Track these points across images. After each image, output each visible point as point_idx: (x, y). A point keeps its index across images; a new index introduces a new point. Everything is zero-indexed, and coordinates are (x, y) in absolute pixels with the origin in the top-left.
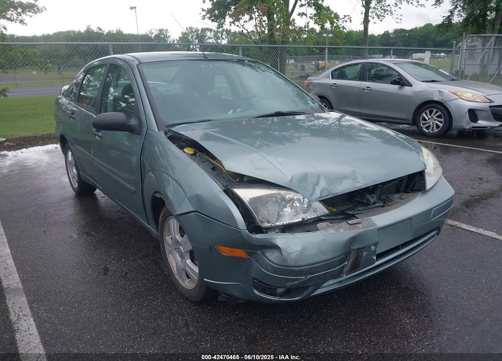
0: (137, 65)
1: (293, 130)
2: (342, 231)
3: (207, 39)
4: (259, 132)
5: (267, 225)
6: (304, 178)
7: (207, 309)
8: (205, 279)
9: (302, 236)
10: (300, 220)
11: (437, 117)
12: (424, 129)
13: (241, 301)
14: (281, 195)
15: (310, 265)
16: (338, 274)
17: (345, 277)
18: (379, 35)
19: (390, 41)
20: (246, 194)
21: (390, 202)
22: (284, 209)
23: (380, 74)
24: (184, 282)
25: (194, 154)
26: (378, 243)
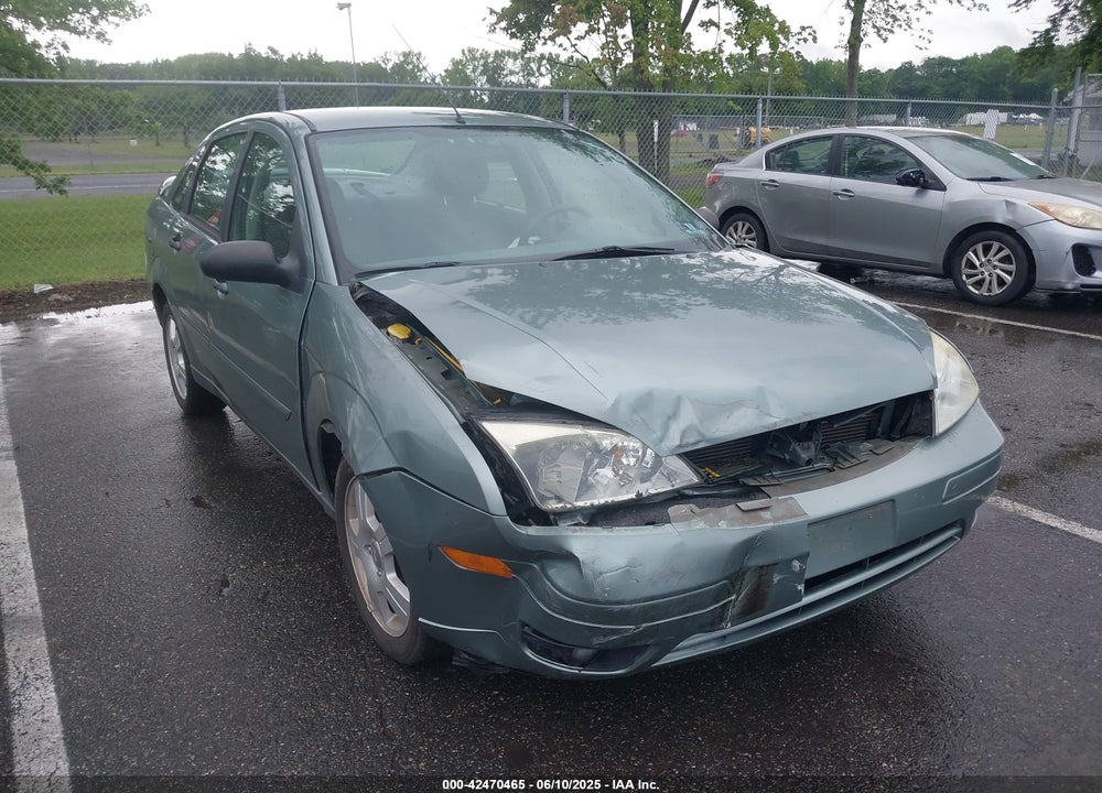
0: (305, 138)
1: (675, 289)
2: (725, 527)
3: (506, 76)
4: (599, 292)
5: (554, 506)
6: (644, 402)
7: (430, 683)
8: (420, 619)
9: (629, 533)
10: (633, 496)
11: (1000, 261)
12: (970, 288)
13: (500, 671)
14: (591, 438)
15: (646, 600)
16: (714, 622)
17: (729, 629)
18: (890, 70)
19: (913, 83)
20: (510, 435)
21: (846, 460)
22: (598, 470)
23: (878, 161)
24: (384, 621)
25: (410, 340)
26: (808, 555)
